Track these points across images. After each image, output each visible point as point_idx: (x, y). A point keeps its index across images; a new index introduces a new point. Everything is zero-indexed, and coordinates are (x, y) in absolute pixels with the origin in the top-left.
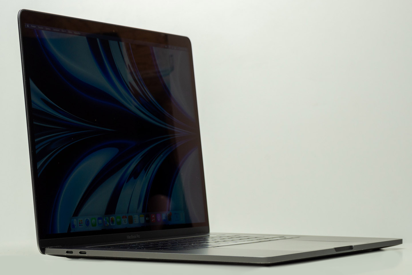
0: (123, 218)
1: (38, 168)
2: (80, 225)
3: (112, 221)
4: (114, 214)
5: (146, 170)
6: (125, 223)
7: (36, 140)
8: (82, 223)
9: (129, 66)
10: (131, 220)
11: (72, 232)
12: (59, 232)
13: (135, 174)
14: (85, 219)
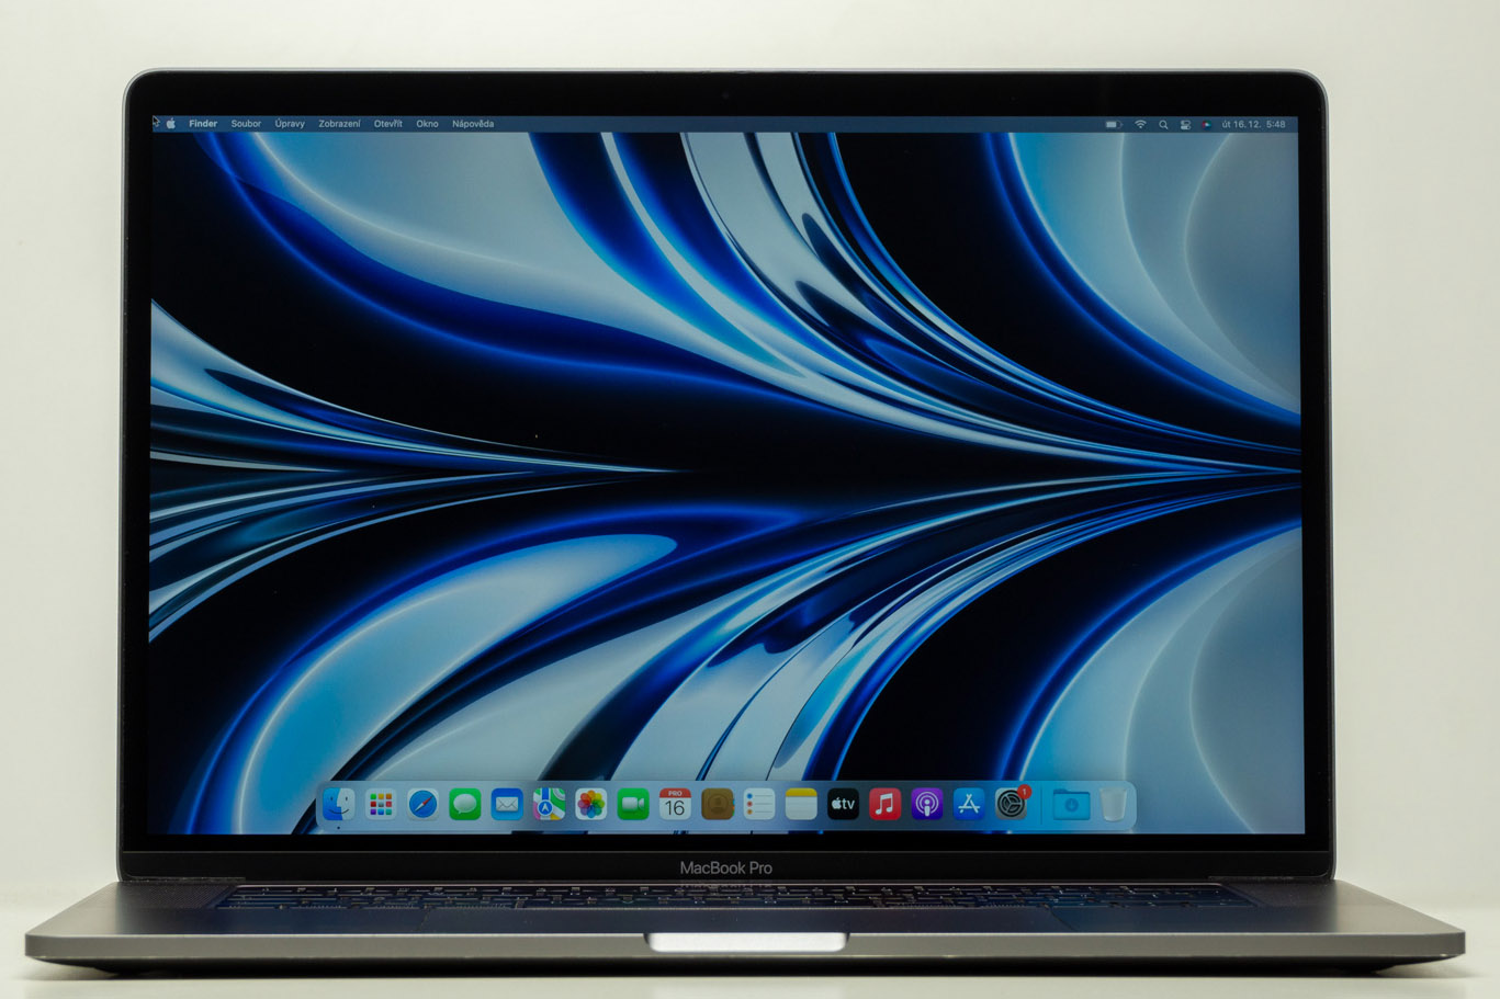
0: (664, 794)
1: (150, 612)
2: (373, 812)
3: (590, 805)
4: (608, 778)
5: (858, 619)
6: (676, 816)
7: (154, 516)
8: (389, 804)
9: (808, 220)
10: (718, 805)
11: (320, 831)
12: (240, 831)
13: (781, 632)
14: (411, 793)
